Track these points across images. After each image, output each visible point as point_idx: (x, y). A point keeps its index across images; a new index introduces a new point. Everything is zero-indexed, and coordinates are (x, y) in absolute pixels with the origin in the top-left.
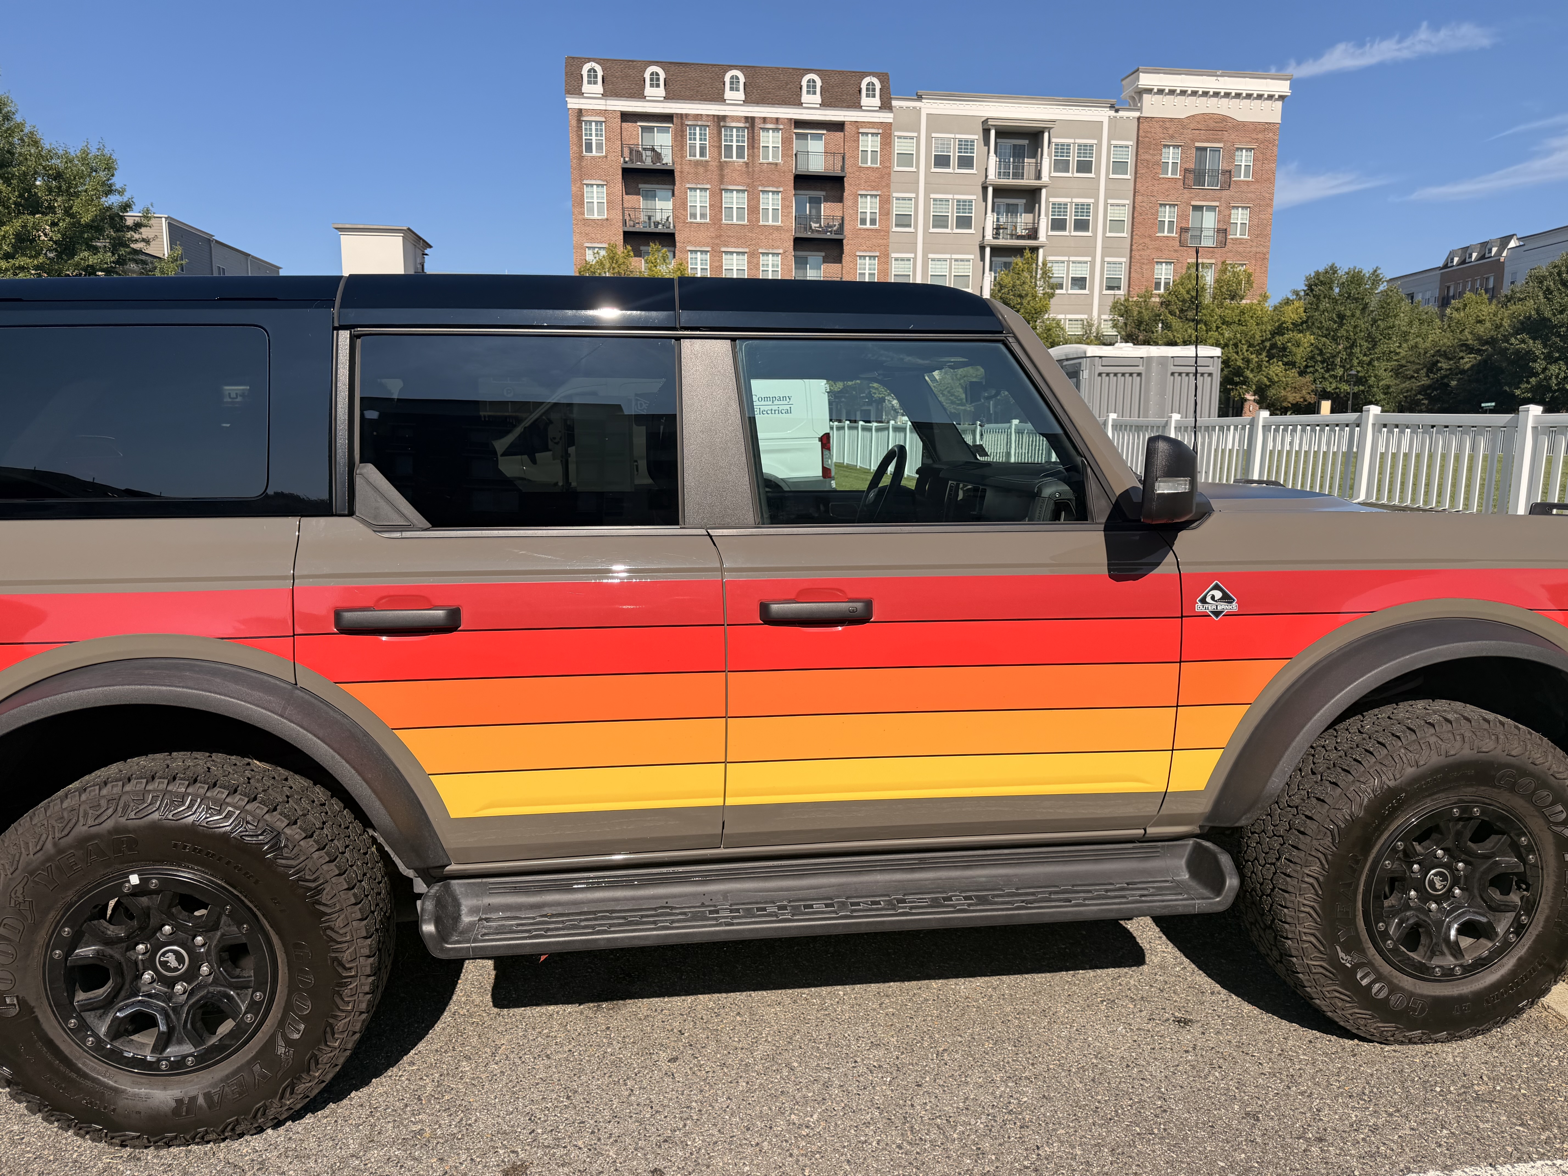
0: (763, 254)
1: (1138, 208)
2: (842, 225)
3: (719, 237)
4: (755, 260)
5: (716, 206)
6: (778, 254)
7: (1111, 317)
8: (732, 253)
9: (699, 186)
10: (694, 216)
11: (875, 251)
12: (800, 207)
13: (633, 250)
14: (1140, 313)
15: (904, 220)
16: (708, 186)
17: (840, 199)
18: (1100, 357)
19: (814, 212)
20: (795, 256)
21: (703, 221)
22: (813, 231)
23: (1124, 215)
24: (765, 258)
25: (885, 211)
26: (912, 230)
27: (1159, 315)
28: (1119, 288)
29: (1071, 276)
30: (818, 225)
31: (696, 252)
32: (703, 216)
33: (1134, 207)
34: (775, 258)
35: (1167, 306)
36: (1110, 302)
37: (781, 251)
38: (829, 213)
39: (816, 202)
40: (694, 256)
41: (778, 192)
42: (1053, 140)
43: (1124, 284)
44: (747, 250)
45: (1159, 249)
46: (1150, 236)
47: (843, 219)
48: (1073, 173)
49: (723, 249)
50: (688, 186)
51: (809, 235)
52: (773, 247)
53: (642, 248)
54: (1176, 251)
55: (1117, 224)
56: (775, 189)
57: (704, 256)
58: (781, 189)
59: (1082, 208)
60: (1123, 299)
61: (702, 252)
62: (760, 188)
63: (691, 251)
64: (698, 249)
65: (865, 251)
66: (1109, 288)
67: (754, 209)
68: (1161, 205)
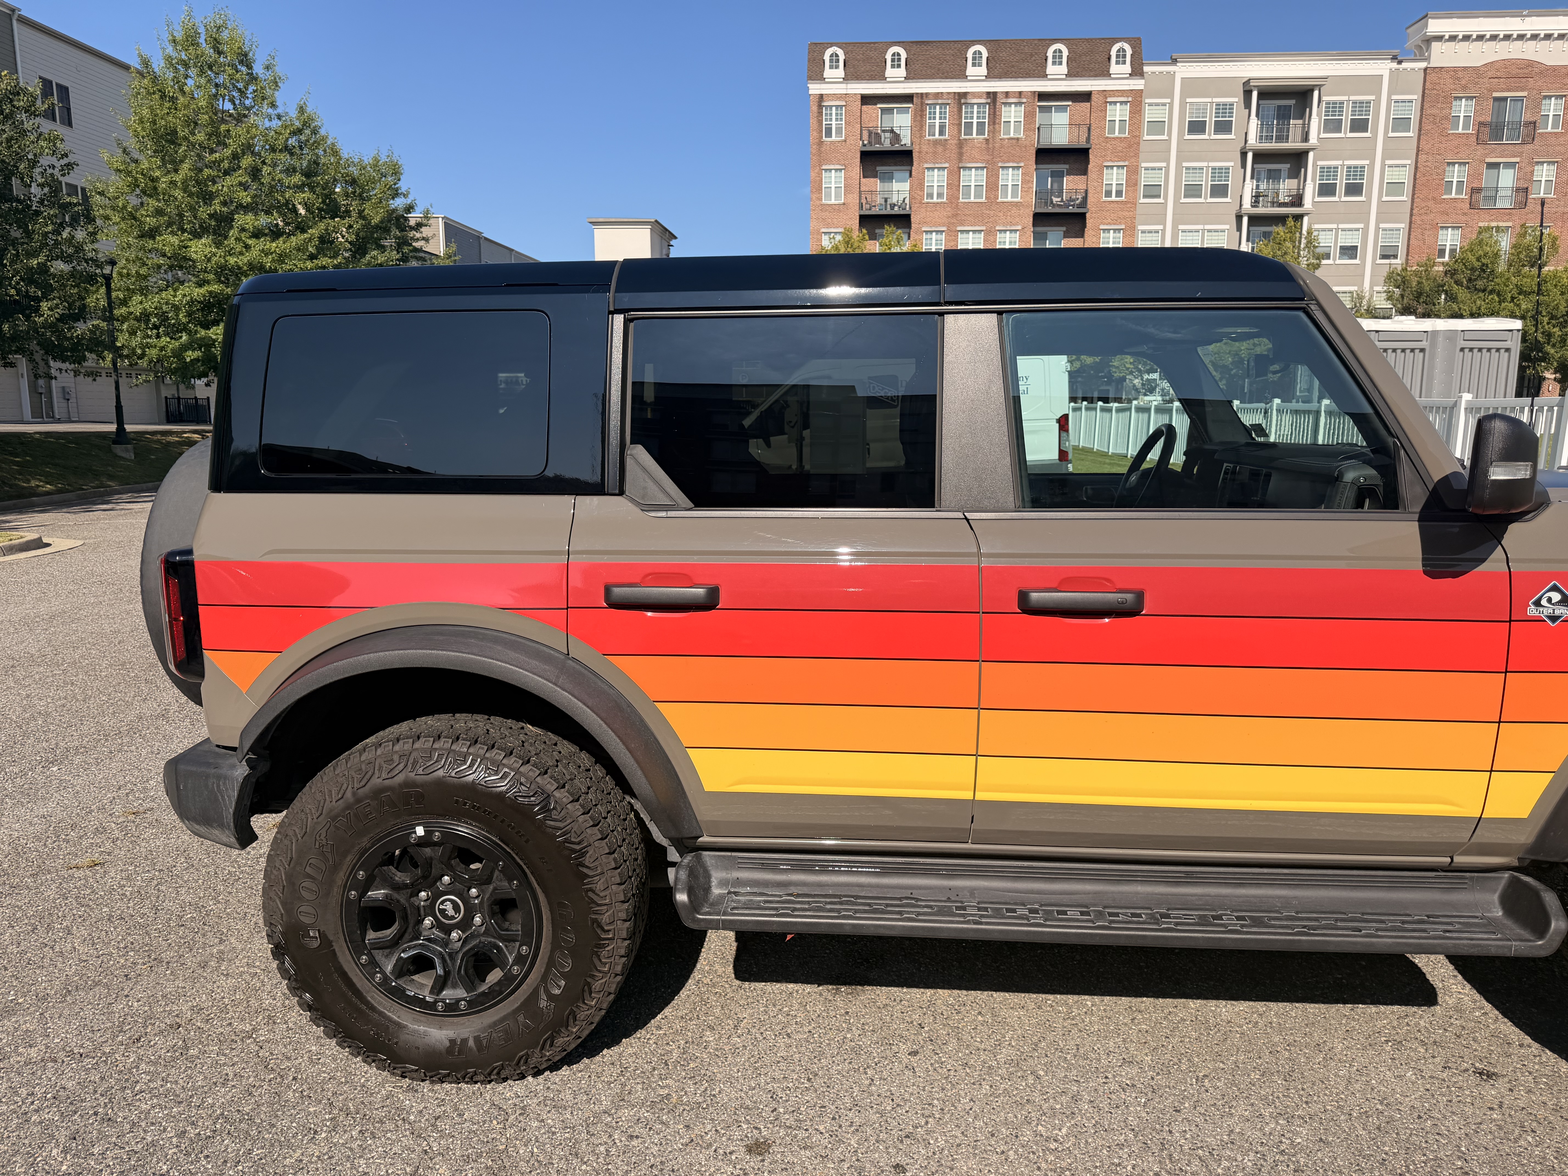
0: (1000, 231)
1: (1421, 169)
2: (1085, 198)
3: (955, 215)
4: (992, 239)
5: (954, 184)
6: (1016, 231)
7: (1385, 288)
8: (968, 232)
9: (937, 166)
10: (930, 196)
11: (1120, 223)
12: (1041, 181)
13: (868, 233)
14: (1419, 283)
15: (1153, 191)
16: (947, 165)
17: (1084, 172)
18: (1377, 331)
19: (1056, 186)
20: (1034, 232)
21: (940, 200)
22: (1054, 206)
23: (1405, 176)
24: (1003, 235)
25: (1132, 182)
26: (1161, 200)
27: (1443, 286)
28: (1395, 257)
29: (1339, 244)
30: (1059, 199)
31: (931, 232)
32: (940, 195)
33: (1416, 168)
34: (1013, 235)
35: (1452, 275)
36: (1385, 272)
37: (1019, 228)
38: (1071, 186)
39: (1058, 176)
40: (929, 236)
41: (1018, 168)
42: (1324, 98)
43: (1401, 253)
44: (984, 228)
45: (1446, 213)
46: (1434, 199)
47: (1086, 192)
48: (1346, 133)
49: (959, 228)
50: (926, 165)
51: (1050, 209)
52: (1012, 224)
53: (877, 231)
54: (1465, 214)
55: (1395, 187)
56: (1015, 165)
57: (939, 236)
58: (1022, 164)
59: (1356, 171)
60: (1399, 268)
61: (937, 232)
62: (1000, 164)
63: (926, 232)
64: (934, 229)
65: (1109, 224)
66: (1384, 257)
67: (993, 185)
68: (1449, 164)
